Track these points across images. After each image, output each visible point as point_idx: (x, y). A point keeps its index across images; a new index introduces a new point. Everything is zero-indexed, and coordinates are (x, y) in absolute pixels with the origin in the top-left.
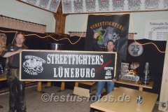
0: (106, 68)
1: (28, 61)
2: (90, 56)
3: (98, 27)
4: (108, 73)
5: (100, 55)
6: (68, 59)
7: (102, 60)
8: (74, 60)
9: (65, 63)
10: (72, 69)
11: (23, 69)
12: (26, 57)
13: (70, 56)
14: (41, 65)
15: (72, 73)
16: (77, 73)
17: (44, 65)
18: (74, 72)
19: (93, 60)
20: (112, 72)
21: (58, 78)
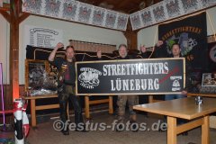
0: (172, 78)
1: (84, 74)
2: (151, 64)
3: (171, 37)
4: (176, 84)
5: (163, 62)
6: (126, 69)
7: (167, 68)
8: (133, 69)
9: (123, 74)
10: (131, 81)
11: (79, 83)
12: (82, 69)
13: (128, 65)
14: (97, 77)
15: (132, 85)
16: (137, 85)
17: (100, 77)
18: (134, 83)
19: (156, 69)
20: (181, 82)
21: (116, 91)
